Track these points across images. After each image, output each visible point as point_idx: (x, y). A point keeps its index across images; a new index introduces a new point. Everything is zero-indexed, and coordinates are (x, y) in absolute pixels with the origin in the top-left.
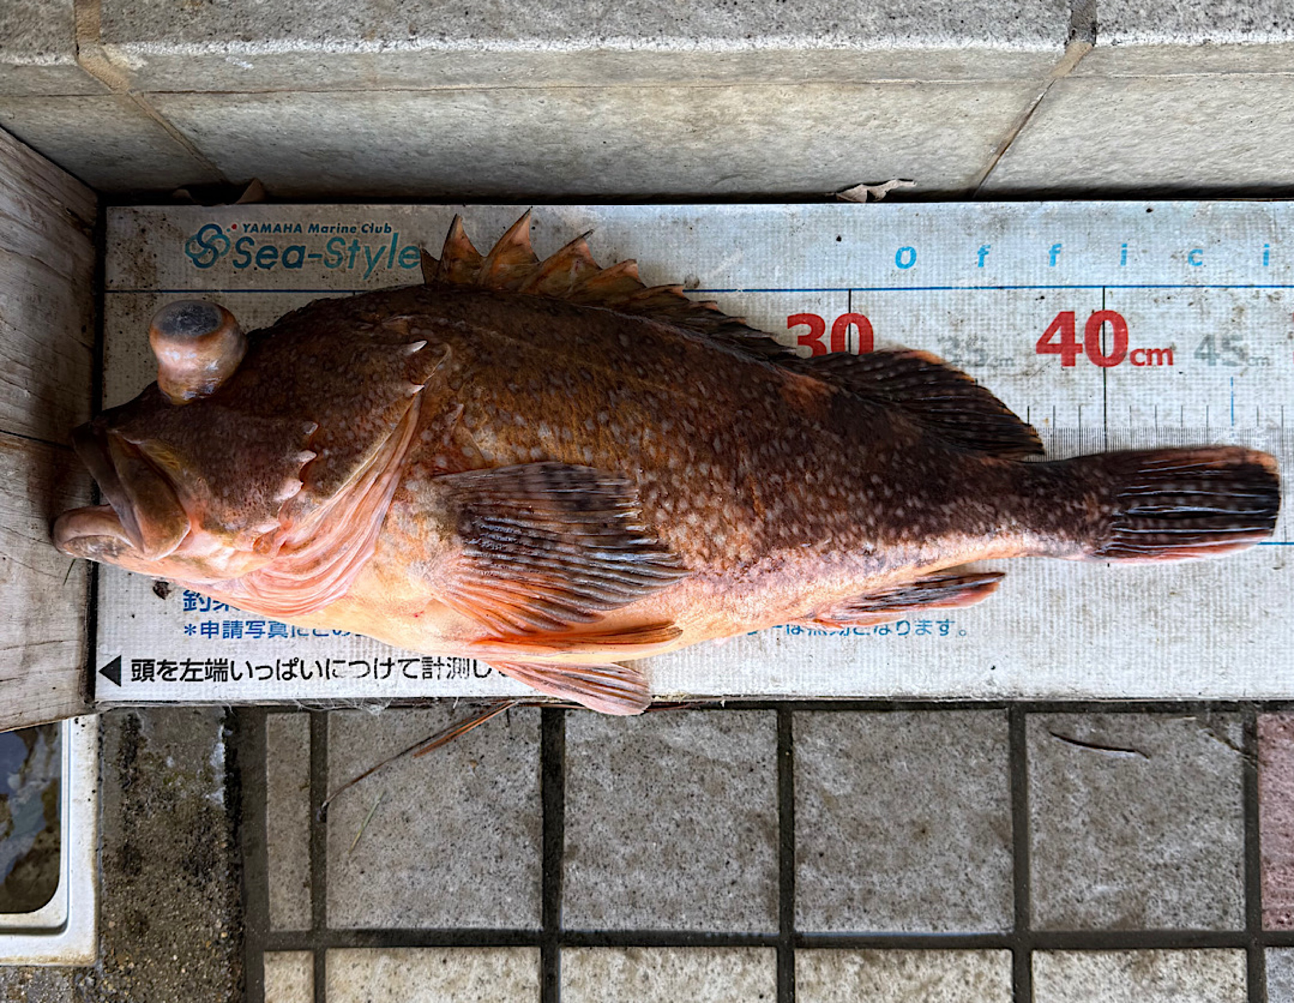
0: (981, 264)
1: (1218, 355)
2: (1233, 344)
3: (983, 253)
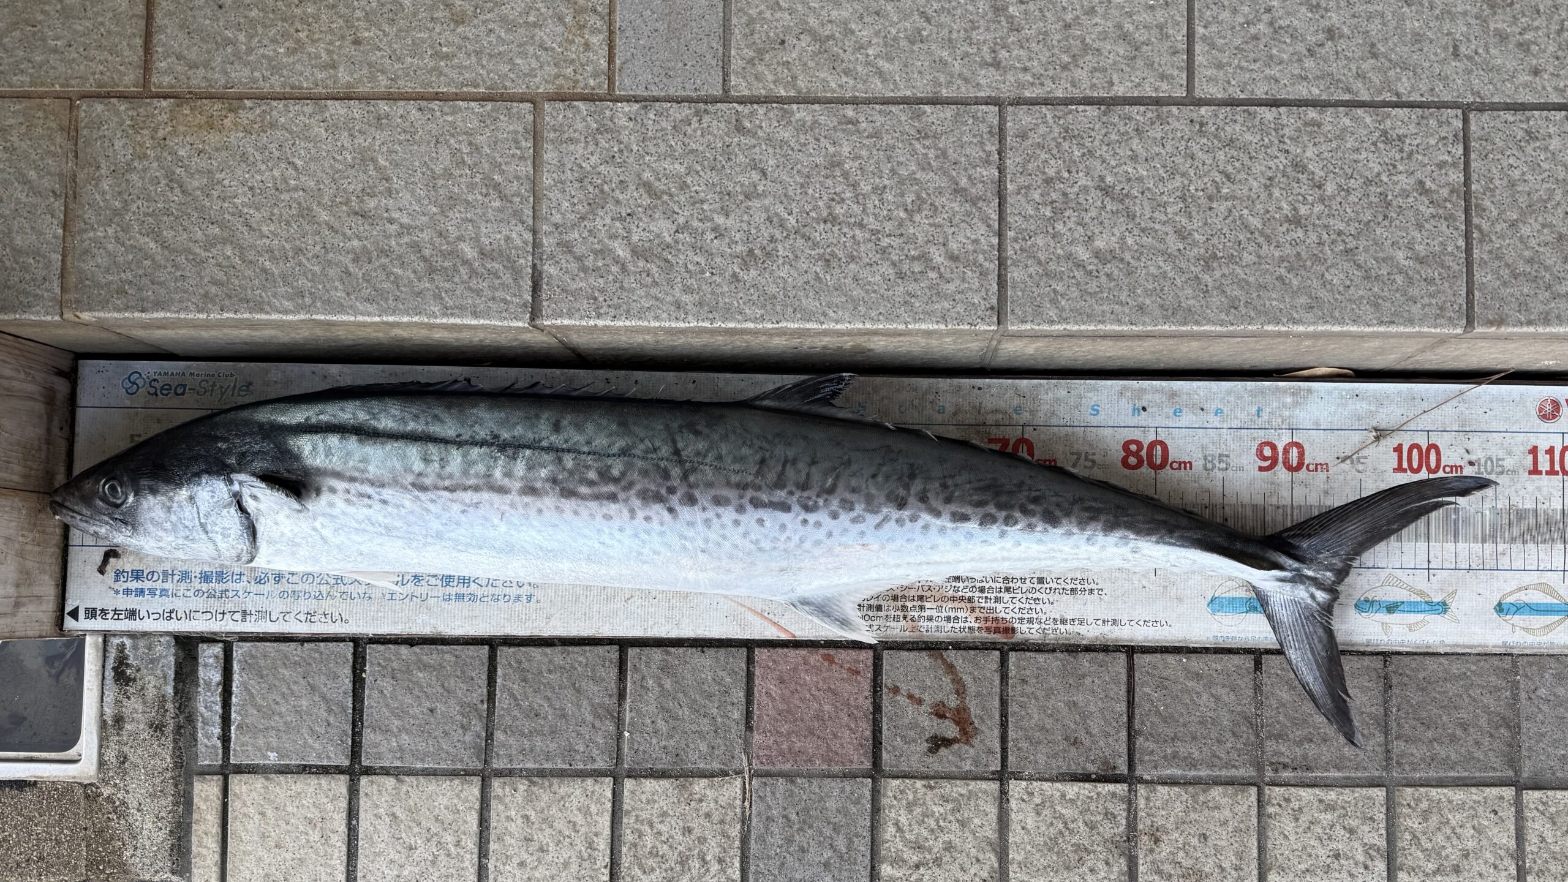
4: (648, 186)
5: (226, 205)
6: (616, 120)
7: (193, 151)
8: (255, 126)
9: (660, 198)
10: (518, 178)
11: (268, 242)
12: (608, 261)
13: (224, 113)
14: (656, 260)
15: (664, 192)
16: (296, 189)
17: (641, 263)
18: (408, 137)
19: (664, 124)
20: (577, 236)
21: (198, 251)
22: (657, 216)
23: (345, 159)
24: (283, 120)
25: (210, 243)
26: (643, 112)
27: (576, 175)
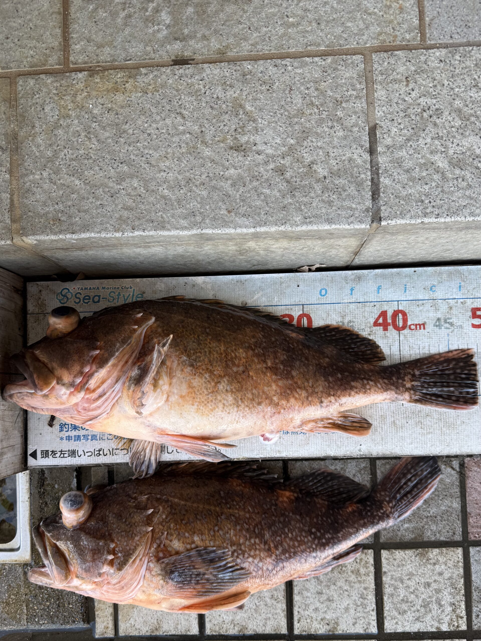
0: (351, 294)
1: (442, 325)
2: (448, 321)
3: (352, 290)
4: (459, 111)
5: (131, 148)
6: (429, 63)
7: (104, 109)
8: (150, 87)
9: (468, 120)
10: (355, 113)
11: (164, 174)
12: (431, 171)
13: (125, 79)
14: (469, 168)
15: (472, 115)
16: (184, 133)
17: (457, 171)
18: (268, 87)
19: (468, 63)
20: (406, 154)
21: (111, 185)
22: (467, 133)
23: (220, 107)
24: (170, 81)
25: (121, 179)
26: (450, 55)
27: (401, 107)
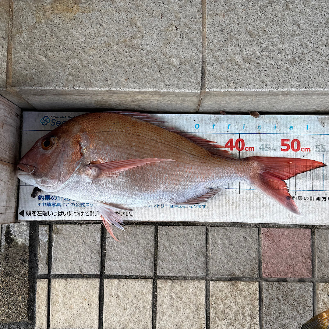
0: (213, 128)
1: (264, 149)
2: (267, 146)
4: (250, 33)
5: (75, 42)
6: (236, 6)
7: (61, 21)
8: (86, 10)
9: (255, 37)
10: (195, 31)
11: (92, 58)
12: (233, 64)
13: (73, 5)
14: (254, 63)
15: (256, 35)
16: (103, 36)
17: (247, 65)
18: (150, 14)
19: (256, 7)
20: (220, 54)
21: (63, 62)
22: (254, 44)
23: (124, 23)
24: (97, 7)
25: (68, 59)
26: (247, 2)
27: (220, 29)
